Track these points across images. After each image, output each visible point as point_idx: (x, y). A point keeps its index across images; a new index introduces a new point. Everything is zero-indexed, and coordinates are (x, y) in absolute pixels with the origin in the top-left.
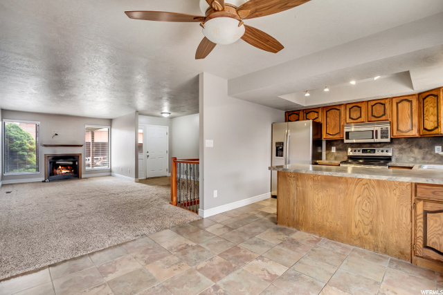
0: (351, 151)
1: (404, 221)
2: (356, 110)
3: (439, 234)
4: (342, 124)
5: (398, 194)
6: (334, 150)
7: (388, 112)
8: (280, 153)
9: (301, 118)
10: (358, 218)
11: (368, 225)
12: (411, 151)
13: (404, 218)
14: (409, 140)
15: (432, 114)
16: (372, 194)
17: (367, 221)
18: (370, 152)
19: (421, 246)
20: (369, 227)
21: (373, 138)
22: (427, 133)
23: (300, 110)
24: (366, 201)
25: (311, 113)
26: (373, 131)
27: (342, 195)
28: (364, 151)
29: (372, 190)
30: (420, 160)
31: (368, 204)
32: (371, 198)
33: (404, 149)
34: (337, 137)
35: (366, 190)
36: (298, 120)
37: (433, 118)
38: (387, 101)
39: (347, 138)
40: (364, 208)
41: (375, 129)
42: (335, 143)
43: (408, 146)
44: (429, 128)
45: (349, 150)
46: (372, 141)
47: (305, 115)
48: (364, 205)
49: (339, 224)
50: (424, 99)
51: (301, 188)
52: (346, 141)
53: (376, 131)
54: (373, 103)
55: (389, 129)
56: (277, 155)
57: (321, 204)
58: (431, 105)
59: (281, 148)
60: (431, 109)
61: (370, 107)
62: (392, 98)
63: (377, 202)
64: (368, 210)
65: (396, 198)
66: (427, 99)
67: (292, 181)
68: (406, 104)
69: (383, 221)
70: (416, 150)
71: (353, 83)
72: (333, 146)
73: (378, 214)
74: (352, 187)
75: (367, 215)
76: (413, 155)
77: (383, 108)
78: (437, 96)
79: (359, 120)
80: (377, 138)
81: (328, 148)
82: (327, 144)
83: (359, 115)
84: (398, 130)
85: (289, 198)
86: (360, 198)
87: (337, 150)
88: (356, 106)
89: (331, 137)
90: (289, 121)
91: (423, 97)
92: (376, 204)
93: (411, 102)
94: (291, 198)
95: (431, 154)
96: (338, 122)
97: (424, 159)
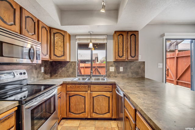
12: (32, 72)
15: (60, 46)
22: (57, 58)
30: (36, 79)
33: (29, 70)
37: (61, 49)
38: (36, 20)
43: (31, 67)
44: (58, 55)
50: (54, 34)
54: (27, 14)
60: (60, 42)
61: (24, 17)
66: (57, 34)
76: (33, 75)
77: (34, 26)
78: (63, 35)
79: (12, 28)
84: (42, 53)
93: (47, 31)
97: (37, 77)
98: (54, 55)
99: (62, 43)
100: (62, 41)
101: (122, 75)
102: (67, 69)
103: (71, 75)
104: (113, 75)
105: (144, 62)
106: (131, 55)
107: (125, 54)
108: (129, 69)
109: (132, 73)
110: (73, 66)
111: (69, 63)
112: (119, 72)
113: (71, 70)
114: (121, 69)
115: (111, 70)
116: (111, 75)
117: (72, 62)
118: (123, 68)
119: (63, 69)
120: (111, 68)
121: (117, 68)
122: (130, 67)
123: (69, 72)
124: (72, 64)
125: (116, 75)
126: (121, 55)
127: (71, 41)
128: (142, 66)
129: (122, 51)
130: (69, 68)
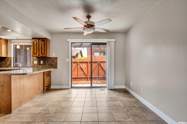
101: (42, 66)
102: (6, 62)
103: (8, 66)
104: (36, 66)
105: (57, 58)
106: (42, 53)
107: (38, 53)
108: (47, 63)
110: (10, 60)
111: (7, 58)
112: (40, 64)
113: (8, 63)
114: (42, 62)
115: (35, 63)
116: (35, 66)
117: (9, 58)
118: (43, 62)
119: (3, 62)
120: (35, 61)
121: (39, 62)
122: (48, 61)
123: (7, 64)
124: (9, 59)
125: (38, 66)
126: (35, 53)
127: (8, 44)
128: (55, 60)
129: (36, 50)
130: (7, 61)
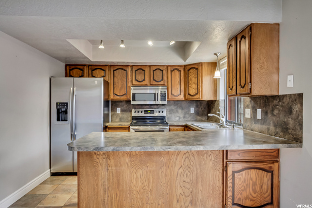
0: (135, 112)
1: (217, 185)
2: (140, 73)
3: (242, 190)
4: (129, 85)
5: (213, 159)
6: (119, 110)
7: (165, 78)
8: (62, 116)
9: (86, 74)
10: (180, 191)
11: (188, 196)
12: (177, 112)
13: (218, 182)
14: (176, 102)
15: (194, 83)
16: (192, 163)
17: (187, 192)
18: (150, 113)
19: (231, 205)
20: (189, 199)
21: (155, 100)
22: (191, 97)
23: (85, 65)
24: (187, 171)
25: (97, 71)
26: (155, 94)
27: (164, 169)
28: (146, 112)
29: (192, 158)
30: (182, 119)
31: (189, 174)
32: (192, 167)
33: (173, 110)
34: (124, 98)
35: (187, 159)
36: (82, 76)
37: (194, 86)
38: (164, 68)
39: (134, 99)
40: (185, 179)
41: (157, 92)
42: (120, 104)
43: (176, 107)
44: (192, 94)
45: (133, 110)
46: (154, 103)
47: (90, 71)
48: (185, 176)
49: (160, 203)
50: (188, 70)
51: (114, 168)
52: (133, 103)
53: (157, 94)
54: (154, 68)
55: (166, 93)
56: (58, 120)
57: (140, 184)
58: (193, 75)
59: (63, 109)
60: (193, 79)
61: (152, 71)
62: (168, 66)
63: (197, 170)
64: (188, 180)
65: (211, 163)
66: (191, 71)
67: (102, 160)
68: (177, 73)
69: (201, 189)
70: (180, 111)
71: (150, 43)
72: (118, 106)
73: (197, 183)
74: (174, 157)
75: (188, 186)
76: (178, 115)
77: (161, 74)
78: (197, 69)
79: (143, 83)
80: (158, 100)
81: (114, 110)
82: (112, 105)
83: (143, 78)
84: (171, 94)
85: (97, 185)
86: (181, 169)
87: (122, 111)
88: (140, 68)
89: (118, 97)
90: (71, 76)
91: (188, 69)
92: (195, 172)
93: (180, 71)
94: (100, 184)
95: (188, 114)
96: (125, 83)
97: (184, 117)
98: (189, 94)
99: (196, 79)
100: (196, 76)
101: (260, 127)
104: (250, 125)
105: (300, 96)
106: (240, 84)
107: (234, 84)
108: (270, 115)
109: (275, 126)
111: (216, 102)
112: (256, 121)
115: (246, 115)
116: (247, 125)
119: (213, 110)
120: (246, 111)
121: (254, 112)
122: (273, 110)
124: (218, 104)
125: (253, 127)
128: (296, 108)
129: (232, 77)
130: (216, 109)
